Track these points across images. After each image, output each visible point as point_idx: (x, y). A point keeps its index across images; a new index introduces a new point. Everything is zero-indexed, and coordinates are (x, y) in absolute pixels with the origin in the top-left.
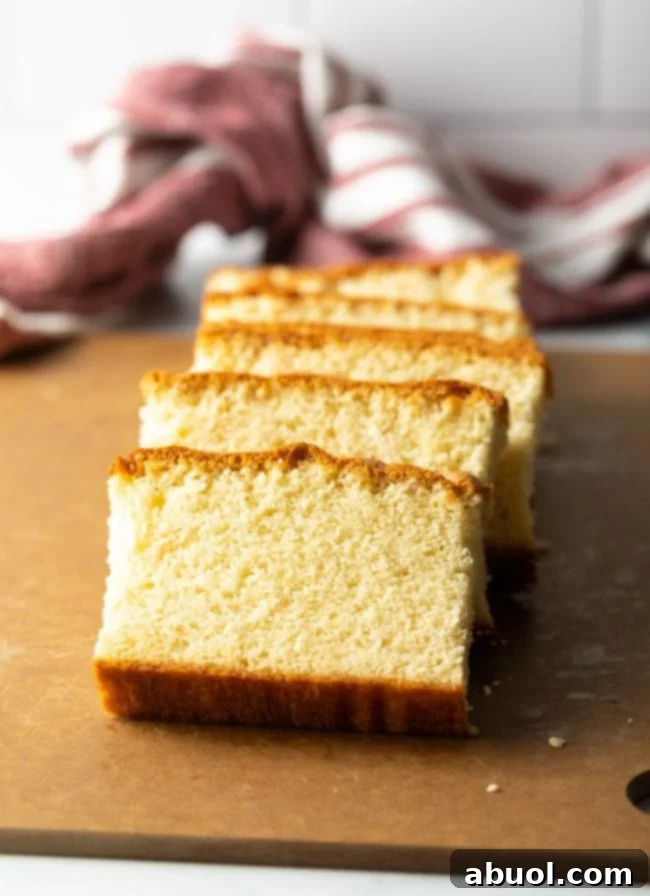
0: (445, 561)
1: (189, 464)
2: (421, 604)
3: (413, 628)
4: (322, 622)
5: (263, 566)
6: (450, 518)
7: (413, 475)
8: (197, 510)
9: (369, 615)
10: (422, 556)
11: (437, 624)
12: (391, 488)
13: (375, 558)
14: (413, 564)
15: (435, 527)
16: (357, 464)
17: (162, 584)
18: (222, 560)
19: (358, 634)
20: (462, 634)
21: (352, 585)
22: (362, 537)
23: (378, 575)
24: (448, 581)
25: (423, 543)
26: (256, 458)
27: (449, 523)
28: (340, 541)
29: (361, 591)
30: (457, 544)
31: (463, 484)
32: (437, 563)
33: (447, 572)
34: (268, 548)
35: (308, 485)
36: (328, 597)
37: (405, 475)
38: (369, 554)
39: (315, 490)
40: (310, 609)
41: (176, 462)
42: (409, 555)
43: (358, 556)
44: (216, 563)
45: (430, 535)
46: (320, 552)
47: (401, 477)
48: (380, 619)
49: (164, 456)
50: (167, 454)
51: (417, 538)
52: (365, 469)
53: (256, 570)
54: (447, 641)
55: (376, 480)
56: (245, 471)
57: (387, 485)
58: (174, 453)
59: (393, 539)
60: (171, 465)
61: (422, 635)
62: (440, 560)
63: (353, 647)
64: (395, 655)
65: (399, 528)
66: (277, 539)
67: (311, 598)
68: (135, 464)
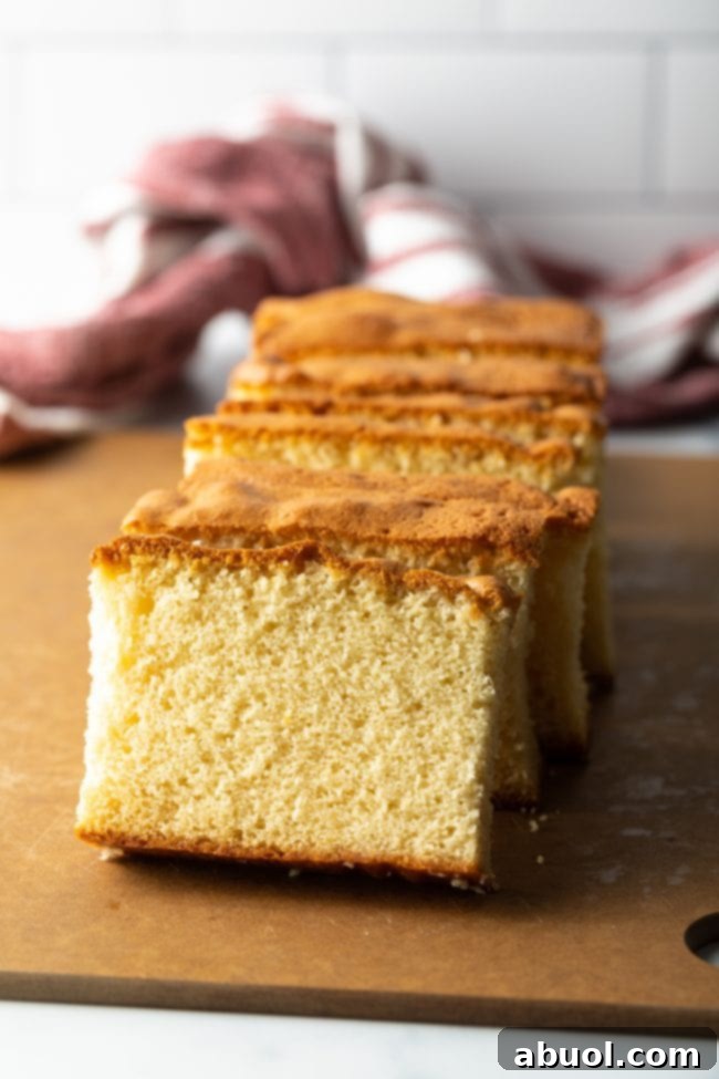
0: (464, 691)
1: (181, 559)
2: (434, 752)
3: (424, 785)
4: (324, 778)
5: (260, 697)
6: (473, 637)
7: (434, 584)
8: (189, 621)
9: (376, 766)
10: (438, 686)
11: (451, 779)
12: (409, 599)
13: (385, 689)
14: (428, 695)
15: (455, 647)
16: (372, 570)
17: (148, 718)
18: (215, 688)
19: (362, 794)
20: (478, 791)
21: (359, 724)
22: (372, 661)
23: (388, 711)
24: (465, 719)
25: (439, 670)
26: (258, 559)
27: (472, 643)
28: (347, 666)
29: (369, 733)
30: (478, 669)
31: (490, 596)
32: (454, 694)
33: (464, 707)
34: (267, 674)
35: (316, 593)
36: (331, 743)
37: (425, 583)
38: (379, 684)
39: (323, 598)
40: (310, 758)
41: (166, 556)
42: (424, 683)
43: (367, 686)
44: (208, 692)
45: (449, 658)
46: (325, 680)
47: (422, 586)
48: (388, 774)
49: (152, 550)
50: (156, 546)
51: (434, 661)
52: (382, 574)
53: (252, 701)
54: (461, 803)
55: (392, 588)
56: (244, 573)
57: (405, 594)
58: (164, 545)
59: (407, 663)
60: (161, 560)
61: (433, 796)
62: (458, 691)
63: (355, 812)
64: (402, 822)
65: (415, 650)
66: (277, 663)
67: (312, 744)
68: (119, 555)
